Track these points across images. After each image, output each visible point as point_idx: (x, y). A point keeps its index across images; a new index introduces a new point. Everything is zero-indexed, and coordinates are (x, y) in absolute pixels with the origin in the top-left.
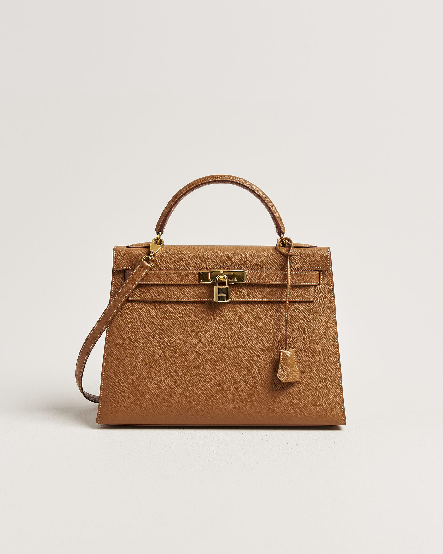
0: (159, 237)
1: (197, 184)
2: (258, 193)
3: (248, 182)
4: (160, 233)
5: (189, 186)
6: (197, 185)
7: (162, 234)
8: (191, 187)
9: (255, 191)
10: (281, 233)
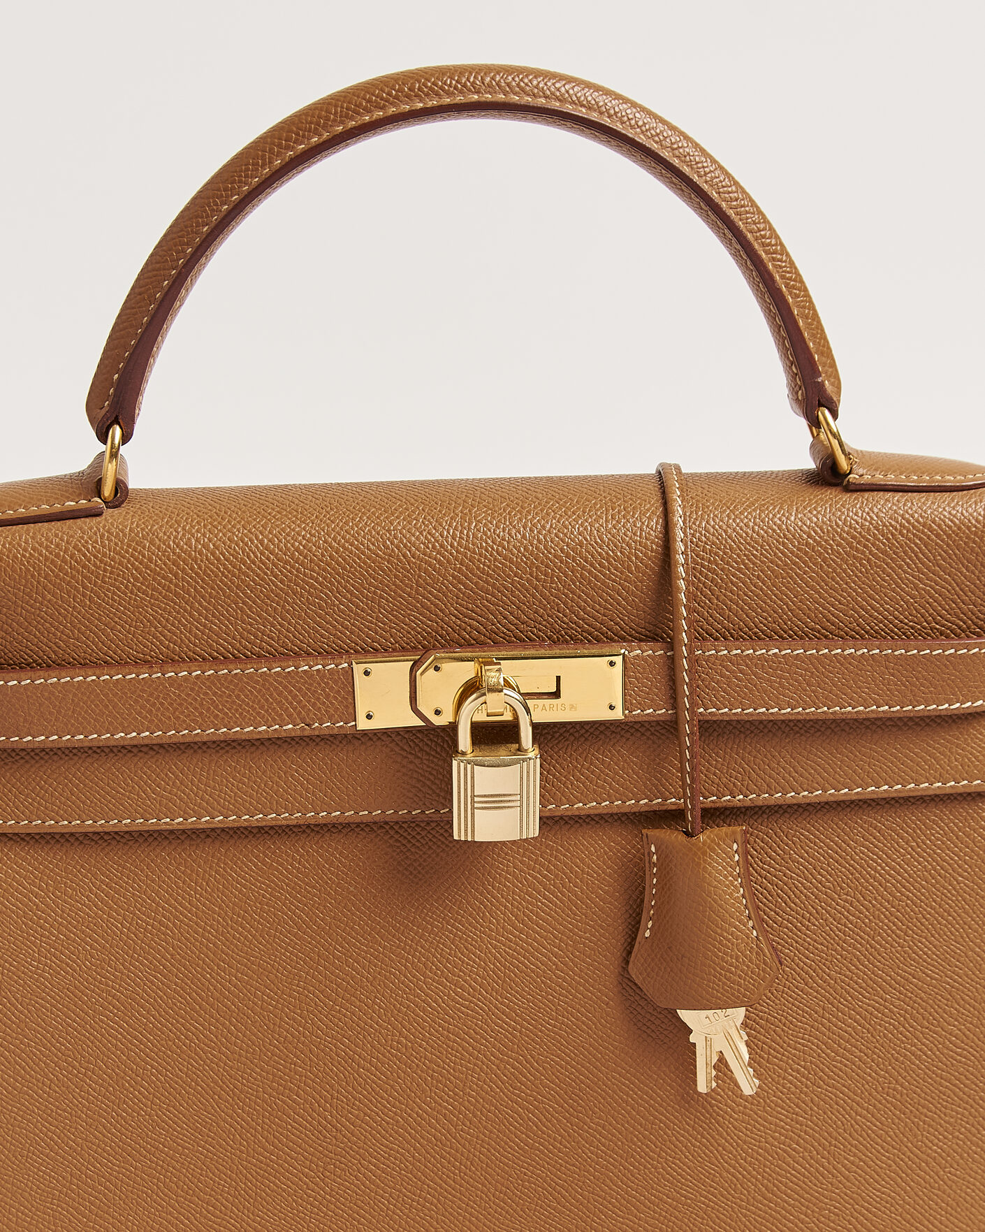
0: (114, 454)
1: (325, 127)
2: (696, 178)
3: (634, 105)
4: (117, 431)
5: (279, 146)
6: (326, 135)
7: (126, 438)
8: (288, 148)
9: (676, 162)
10: (821, 405)
